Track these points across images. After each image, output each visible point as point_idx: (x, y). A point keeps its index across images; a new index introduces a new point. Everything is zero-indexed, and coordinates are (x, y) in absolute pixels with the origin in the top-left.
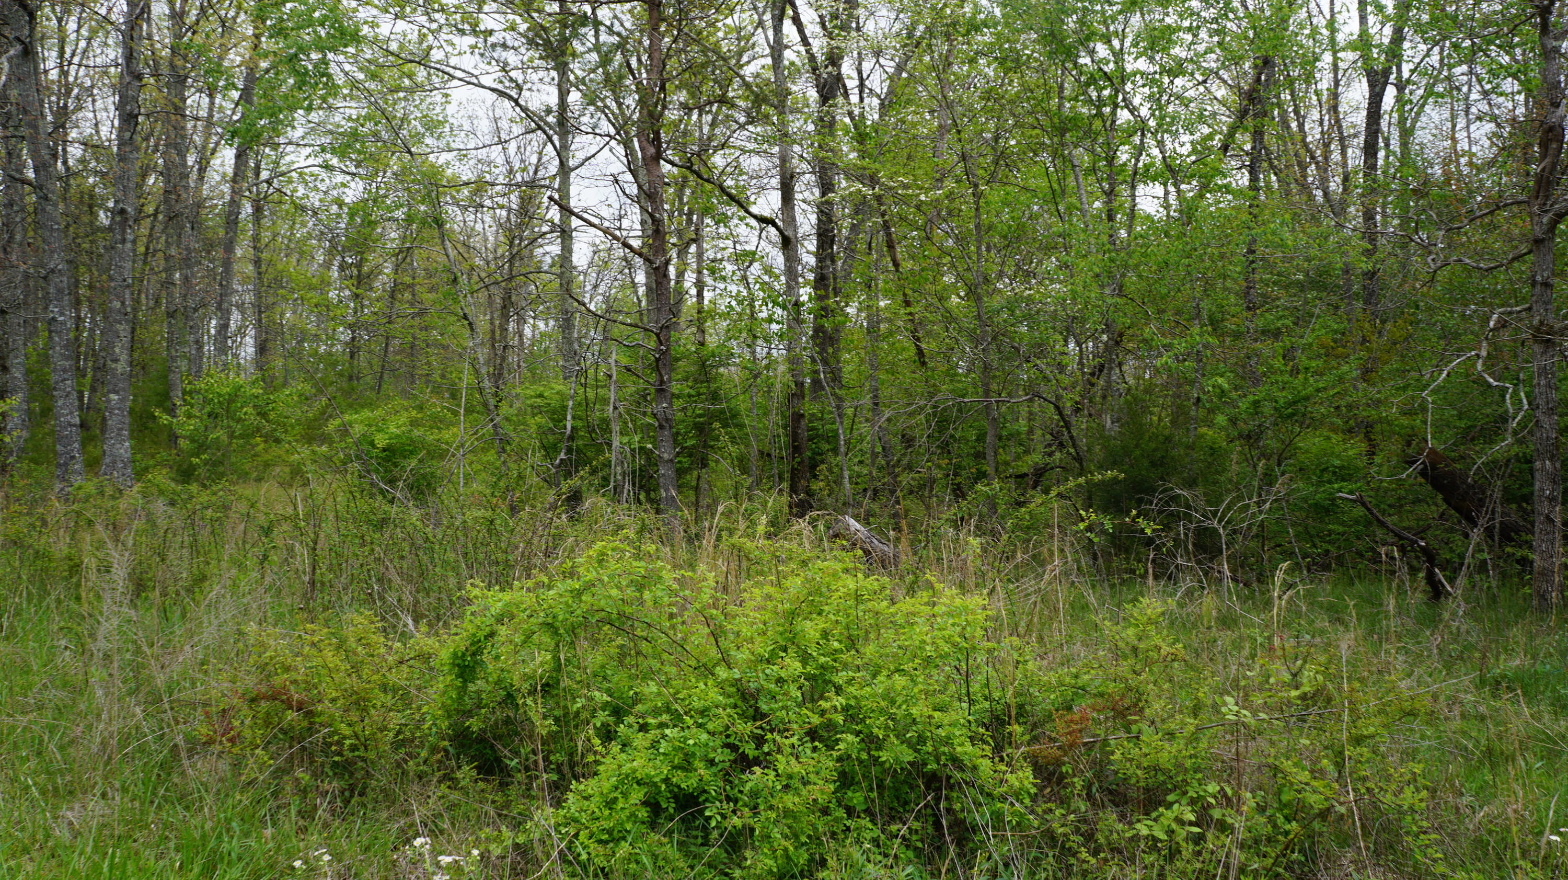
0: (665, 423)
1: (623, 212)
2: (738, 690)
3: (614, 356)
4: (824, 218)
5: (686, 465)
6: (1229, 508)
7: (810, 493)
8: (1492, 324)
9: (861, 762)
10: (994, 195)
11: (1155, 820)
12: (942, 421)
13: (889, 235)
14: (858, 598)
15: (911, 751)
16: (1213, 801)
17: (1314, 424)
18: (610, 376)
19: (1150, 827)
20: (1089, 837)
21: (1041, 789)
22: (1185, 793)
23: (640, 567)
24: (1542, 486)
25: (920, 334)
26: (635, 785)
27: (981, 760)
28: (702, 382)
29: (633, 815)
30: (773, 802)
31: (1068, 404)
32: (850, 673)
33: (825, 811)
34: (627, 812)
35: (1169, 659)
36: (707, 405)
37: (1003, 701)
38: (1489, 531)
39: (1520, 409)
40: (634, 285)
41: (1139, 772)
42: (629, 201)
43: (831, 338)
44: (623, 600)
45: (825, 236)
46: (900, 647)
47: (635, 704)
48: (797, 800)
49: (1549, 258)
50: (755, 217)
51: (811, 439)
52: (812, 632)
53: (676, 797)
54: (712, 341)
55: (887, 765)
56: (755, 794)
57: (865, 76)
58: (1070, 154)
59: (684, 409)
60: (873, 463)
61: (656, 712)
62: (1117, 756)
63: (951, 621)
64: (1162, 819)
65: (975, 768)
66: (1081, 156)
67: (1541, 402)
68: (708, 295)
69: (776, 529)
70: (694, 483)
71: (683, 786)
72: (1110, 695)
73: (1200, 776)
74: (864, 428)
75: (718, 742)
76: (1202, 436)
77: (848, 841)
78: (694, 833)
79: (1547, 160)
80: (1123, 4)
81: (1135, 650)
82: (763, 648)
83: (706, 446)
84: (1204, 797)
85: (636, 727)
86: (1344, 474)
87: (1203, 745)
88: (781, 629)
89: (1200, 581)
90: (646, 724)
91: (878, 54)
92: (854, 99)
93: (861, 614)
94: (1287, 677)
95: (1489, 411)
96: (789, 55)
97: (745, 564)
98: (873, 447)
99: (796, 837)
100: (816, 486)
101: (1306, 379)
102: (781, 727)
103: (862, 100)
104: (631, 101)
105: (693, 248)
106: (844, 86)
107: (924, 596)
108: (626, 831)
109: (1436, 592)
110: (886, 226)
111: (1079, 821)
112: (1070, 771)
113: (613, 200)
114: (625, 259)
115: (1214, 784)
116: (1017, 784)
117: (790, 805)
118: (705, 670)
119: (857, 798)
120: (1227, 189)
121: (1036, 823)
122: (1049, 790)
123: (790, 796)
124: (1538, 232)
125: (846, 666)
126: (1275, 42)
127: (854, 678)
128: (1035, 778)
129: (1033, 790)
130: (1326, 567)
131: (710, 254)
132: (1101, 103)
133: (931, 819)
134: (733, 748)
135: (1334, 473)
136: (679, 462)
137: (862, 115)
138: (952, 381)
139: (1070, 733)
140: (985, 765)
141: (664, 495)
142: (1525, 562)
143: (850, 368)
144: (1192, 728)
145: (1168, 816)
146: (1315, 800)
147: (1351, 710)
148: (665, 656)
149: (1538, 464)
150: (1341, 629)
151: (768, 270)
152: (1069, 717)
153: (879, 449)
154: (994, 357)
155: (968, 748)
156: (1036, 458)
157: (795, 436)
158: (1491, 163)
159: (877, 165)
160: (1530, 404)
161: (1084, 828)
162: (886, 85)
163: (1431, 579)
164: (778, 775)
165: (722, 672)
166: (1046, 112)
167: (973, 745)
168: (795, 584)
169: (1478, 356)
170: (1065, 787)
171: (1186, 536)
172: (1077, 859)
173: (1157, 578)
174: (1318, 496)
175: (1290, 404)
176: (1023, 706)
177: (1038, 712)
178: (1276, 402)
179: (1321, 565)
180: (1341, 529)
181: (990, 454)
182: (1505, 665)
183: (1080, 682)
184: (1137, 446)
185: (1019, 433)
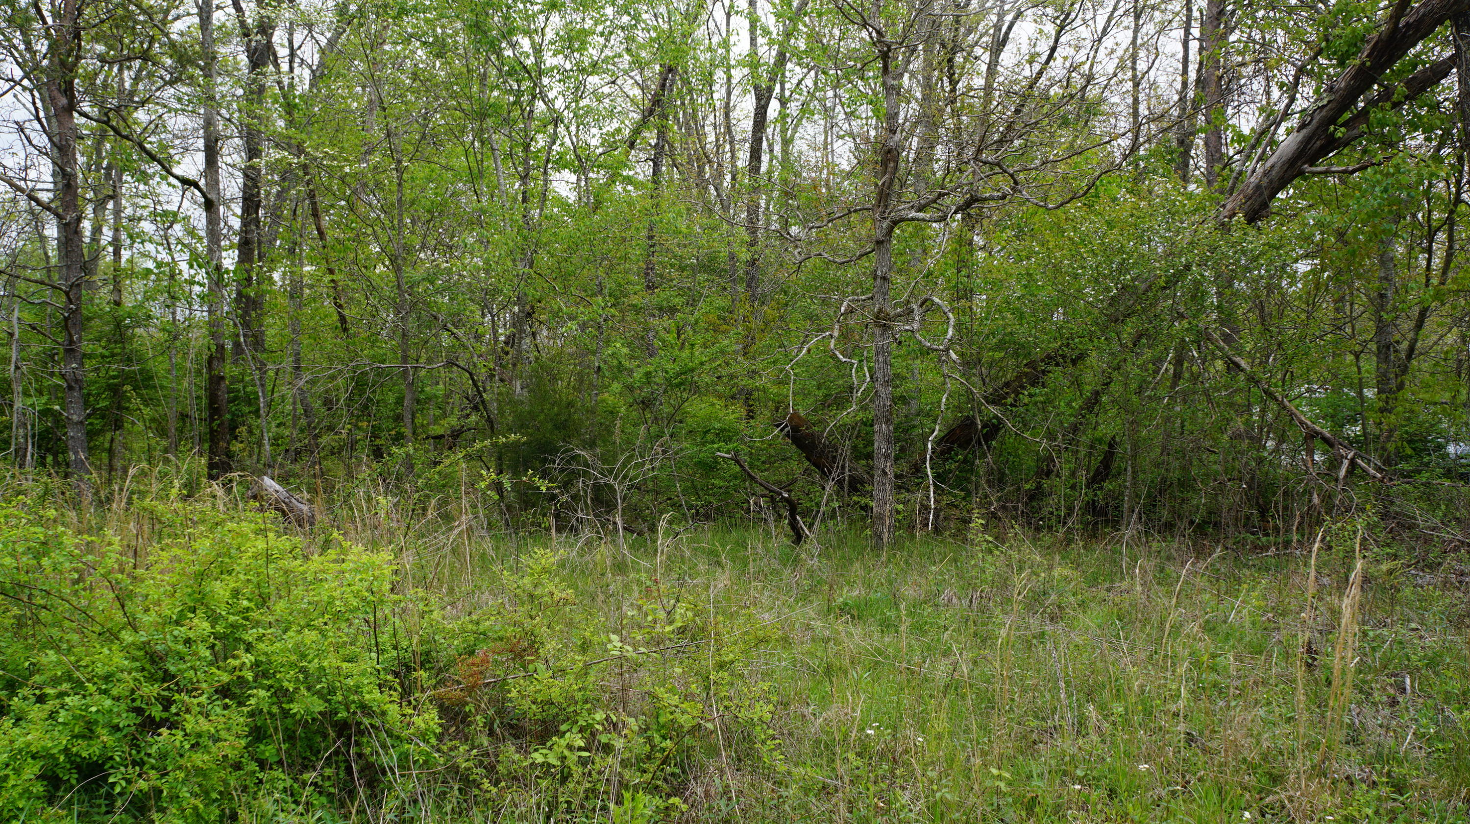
0: (74, 383)
1: (29, 163)
2: (146, 653)
3: (16, 313)
4: (250, 184)
5: (98, 427)
6: (624, 465)
7: (230, 455)
8: (843, 309)
9: (272, 715)
10: (418, 170)
11: (550, 749)
12: (360, 384)
13: (314, 204)
14: (269, 558)
15: (321, 702)
16: (600, 728)
17: (700, 391)
18: (11, 335)
19: (545, 756)
20: (491, 769)
21: (446, 729)
22: (576, 722)
23: (39, 532)
24: (880, 445)
25: (342, 302)
26: (29, 760)
27: (388, 705)
28: (116, 342)
29: (26, 790)
30: (182, 762)
31: (483, 371)
32: (261, 630)
33: (237, 766)
34: (19, 789)
35: (561, 604)
36: (122, 367)
37: (410, 650)
38: (840, 483)
39: (864, 381)
40: (43, 239)
41: (534, 707)
42: (37, 152)
43: (254, 302)
44: (17, 568)
45: (250, 202)
46: (309, 603)
47: (31, 675)
48: (206, 757)
49: (887, 256)
50: (177, 177)
51: (232, 401)
52: (222, 592)
53: (78, 768)
54: (129, 302)
55: (298, 717)
56: (163, 756)
57: (296, 46)
58: (490, 137)
59: (97, 370)
60: (294, 425)
61: (55, 681)
62: (514, 694)
63: (359, 577)
64: (555, 747)
65: (384, 713)
66: (500, 140)
67: (879, 375)
68: (125, 254)
69: (190, 491)
70: (107, 445)
71: (85, 754)
72: (508, 639)
73: (589, 706)
74: (284, 389)
75: (123, 706)
76: (603, 401)
77: (261, 793)
78: (98, 802)
79: (886, 176)
80: (543, 4)
81: (531, 596)
82: (170, 609)
83: (120, 408)
84: (592, 725)
85: (33, 699)
86: (725, 435)
87: (591, 678)
88: (189, 590)
89: (598, 532)
90: (46, 695)
91: (310, 26)
92: (285, 67)
93: (271, 572)
94: (662, 615)
95: (841, 382)
96: (218, 17)
97: (157, 527)
98: (295, 409)
99: (207, 793)
100: (236, 447)
102: (190, 686)
103: (291, 69)
104: (42, 46)
105: (110, 205)
106: (275, 54)
107: (332, 553)
108: (18, 809)
109: (798, 537)
110: (311, 195)
111: (482, 755)
112: (473, 710)
113: (18, 147)
114: (31, 212)
115: (601, 712)
116: (423, 725)
117: (200, 764)
118: (110, 635)
119: (268, 751)
120: (629, 180)
121: (442, 760)
122: (454, 728)
123: (199, 755)
124: (879, 234)
125: (257, 624)
126: (675, 54)
127: (264, 635)
128: (440, 718)
129: (439, 730)
130: (707, 517)
131: (129, 211)
132: (519, 94)
133: (343, 766)
134: (139, 711)
135: (718, 435)
136: (91, 424)
137: (292, 86)
138: (372, 347)
139: (472, 675)
140: (393, 710)
141: (73, 457)
142: (866, 508)
143: (273, 332)
144: (581, 664)
145: (561, 744)
146: (686, 721)
147: (716, 640)
148: (67, 624)
149: (876, 427)
150: (720, 570)
151: (191, 232)
152: (470, 660)
153: (300, 410)
154: (412, 324)
155: (377, 694)
156: (453, 421)
157: (213, 398)
158: (849, 175)
159: (304, 136)
160: (871, 378)
161: (486, 761)
162: (317, 57)
163: (794, 525)
164: (186, 735)
165: (127, 636)
166: (470, 98)
167: (381, 692)
168: (204, 545)
169: (831, 336)
170: (469, 725)
171: (585, 492)
172: (481, 790)
173: (559, 530)
174: (701, 455)
175: (679, 375)
176: (428, 653)
177: (443, 657)
178: (667, 372)
179: (704, 515)
180: (722, 483)
181: (408, 417)
182: (847, 595)
183: (481, 628)
184: (542, 411)
185: (436, 397)
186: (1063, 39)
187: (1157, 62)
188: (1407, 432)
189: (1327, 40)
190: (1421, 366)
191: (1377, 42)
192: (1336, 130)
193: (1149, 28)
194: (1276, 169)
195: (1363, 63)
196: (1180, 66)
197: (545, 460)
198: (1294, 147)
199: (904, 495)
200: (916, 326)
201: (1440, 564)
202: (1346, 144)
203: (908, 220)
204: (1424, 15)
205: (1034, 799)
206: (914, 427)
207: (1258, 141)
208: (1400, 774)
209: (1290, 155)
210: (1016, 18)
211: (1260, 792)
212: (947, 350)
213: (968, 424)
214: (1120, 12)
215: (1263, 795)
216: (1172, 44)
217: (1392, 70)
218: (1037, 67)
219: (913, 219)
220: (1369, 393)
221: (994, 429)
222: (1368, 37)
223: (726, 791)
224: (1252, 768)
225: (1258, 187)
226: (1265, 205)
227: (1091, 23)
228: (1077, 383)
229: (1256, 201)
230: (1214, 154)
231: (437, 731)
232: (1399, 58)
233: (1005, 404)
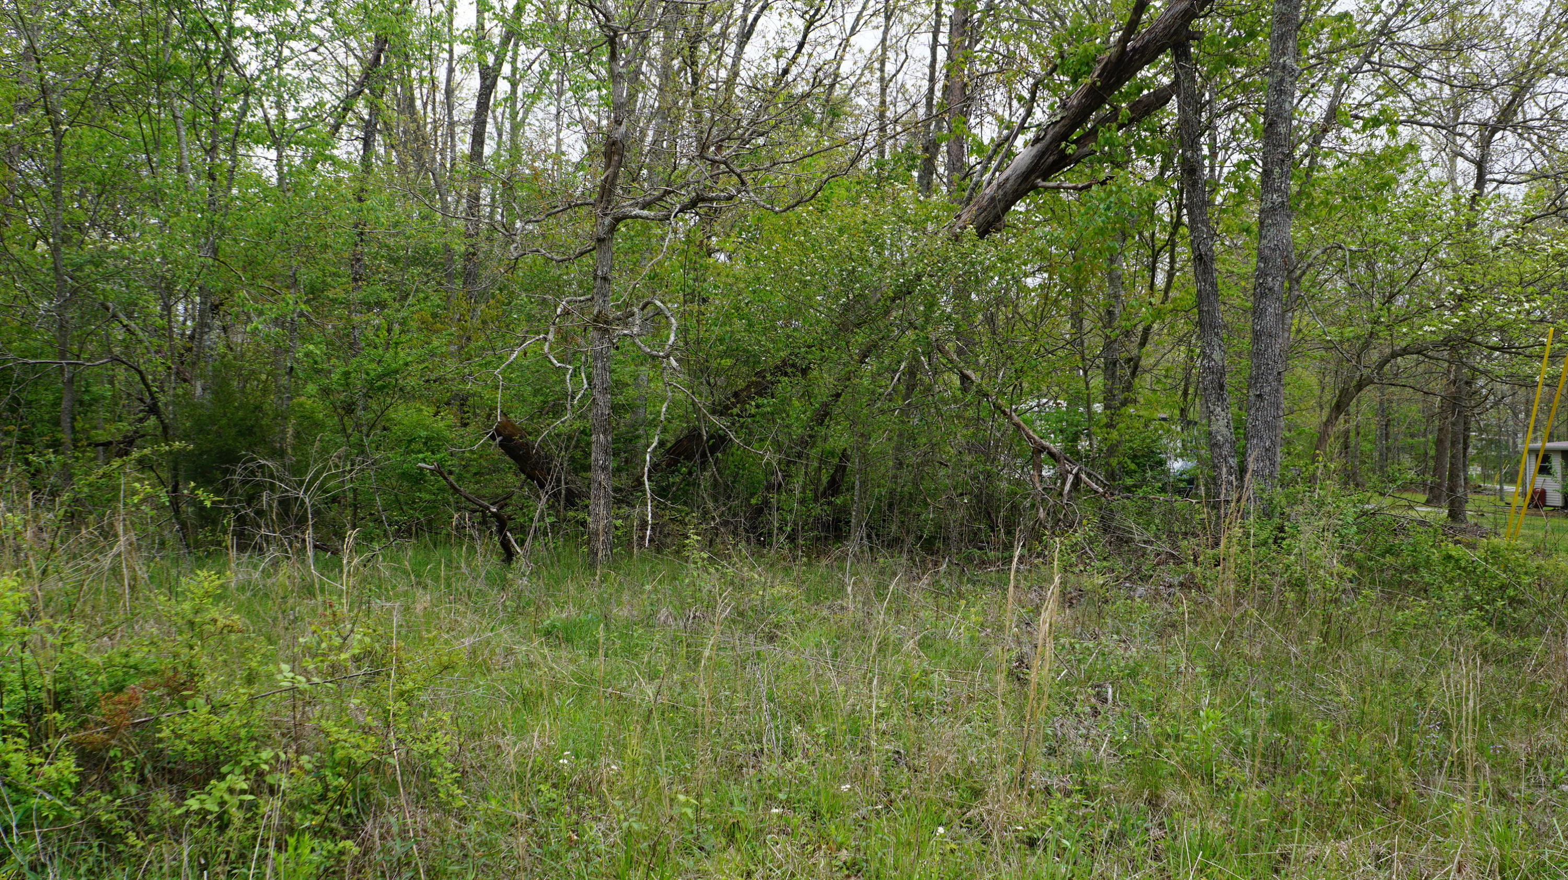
6: (317, 476)
8: (559, 311)
11: (209, 793)
16: (266, 767)
17: (406, 395)
19: (202, 801)
20: (139, 820)
21: (85, 776)
22: (238, 763)
24: (597, 457)
27: (12, 755)
35: (225, 631)
37: (43, 689)
38: (555, 496)
39: (580, 388)
41: (191, 747)
49: (608, 255)
58: (171, 103)
62: (166, 733)
64: (214, 791)
66: (184, 107)
67: (596, 381)
72: (163, 672)
73: (254, 743)
76: (297, 404)
79: (610, 170)
81: (192, 624)
84: (258, 764)
86: (432, 443)
87: (258, 713)
89: (285, 551)
94: (337, 641)
95: (555, 389)
101: (396, 353)
109: (509, 555)
111: (129, 806)
112: (119, 754)
115: (269, 750)
116: (55, 775)
121: (78, 814)
122: (95, 777)
124: (601, 231)
128: (78, 766)
129: (75, 780)
130: (409, 534)
132: (207, 54)
135: (424, 443)
139: (118, 715)
140: (18, 760)
142: (582, 524)
144: (245, 698)
145: (219, 788)
146: (358, 756)
149: (594, 438)
150: (421, 591)
152: (117, 698)
160: (589, 384)
161: (134, 811)
163: (505, 544)
169: (545, 339)
170: (113, 772)
171: (270, 506)
172: (126, 845)
173: (241, 548)
174: (405, 466)
175: (380, 377)
176: (67, 691)
177: (84, 695)
178: (368, 374)
179: (406, 531)
180: (428, 497)
181: (66, 421)
182: (554, 616)
183: (132, 661)
184: (225, 415)
185: (104, 398)
186: (811, 36)
187: (906, 65)
188: (1131, 448)
189: (1062, 57)
190: (1144, 382)
191: (1107, 64)
192: (1067, 146)
193: (897, 30)
194: (1011, 182)
195: (1094, 83)
196: (927, 71)
197: (225, 472)
198: (1028, 160)
199: (625, 510)
200: (636, 330)
201: (1151, 576)
202: (1077, 161)
203: (632, 217)
204: (1148, 42)
205: (736, 825)
206: (639, 437)
207: (995, 152)
208: (1093, 780)
209: (1024, 169)
210: (763, 8)
211: (961, 807)
212: (667, 357)
213: (694, 435)
214: (870, 12)
215: (965, 810)
216: (920, 47)
217: (1121, 92)
218: (783, 63)
219: (636, 217)
220: (1098, 407)
221: (720, 441)
222: (1099, 57)
223: (403, 832)
224: (955, 783)
225: (992, 199)
226: (998, 218)
227: (840, 20)
228: (807, 395)
229: (990, 213)
230: (956, 164)
231: (73, 781)
232: (1128, 79)
233: (732, 415)
